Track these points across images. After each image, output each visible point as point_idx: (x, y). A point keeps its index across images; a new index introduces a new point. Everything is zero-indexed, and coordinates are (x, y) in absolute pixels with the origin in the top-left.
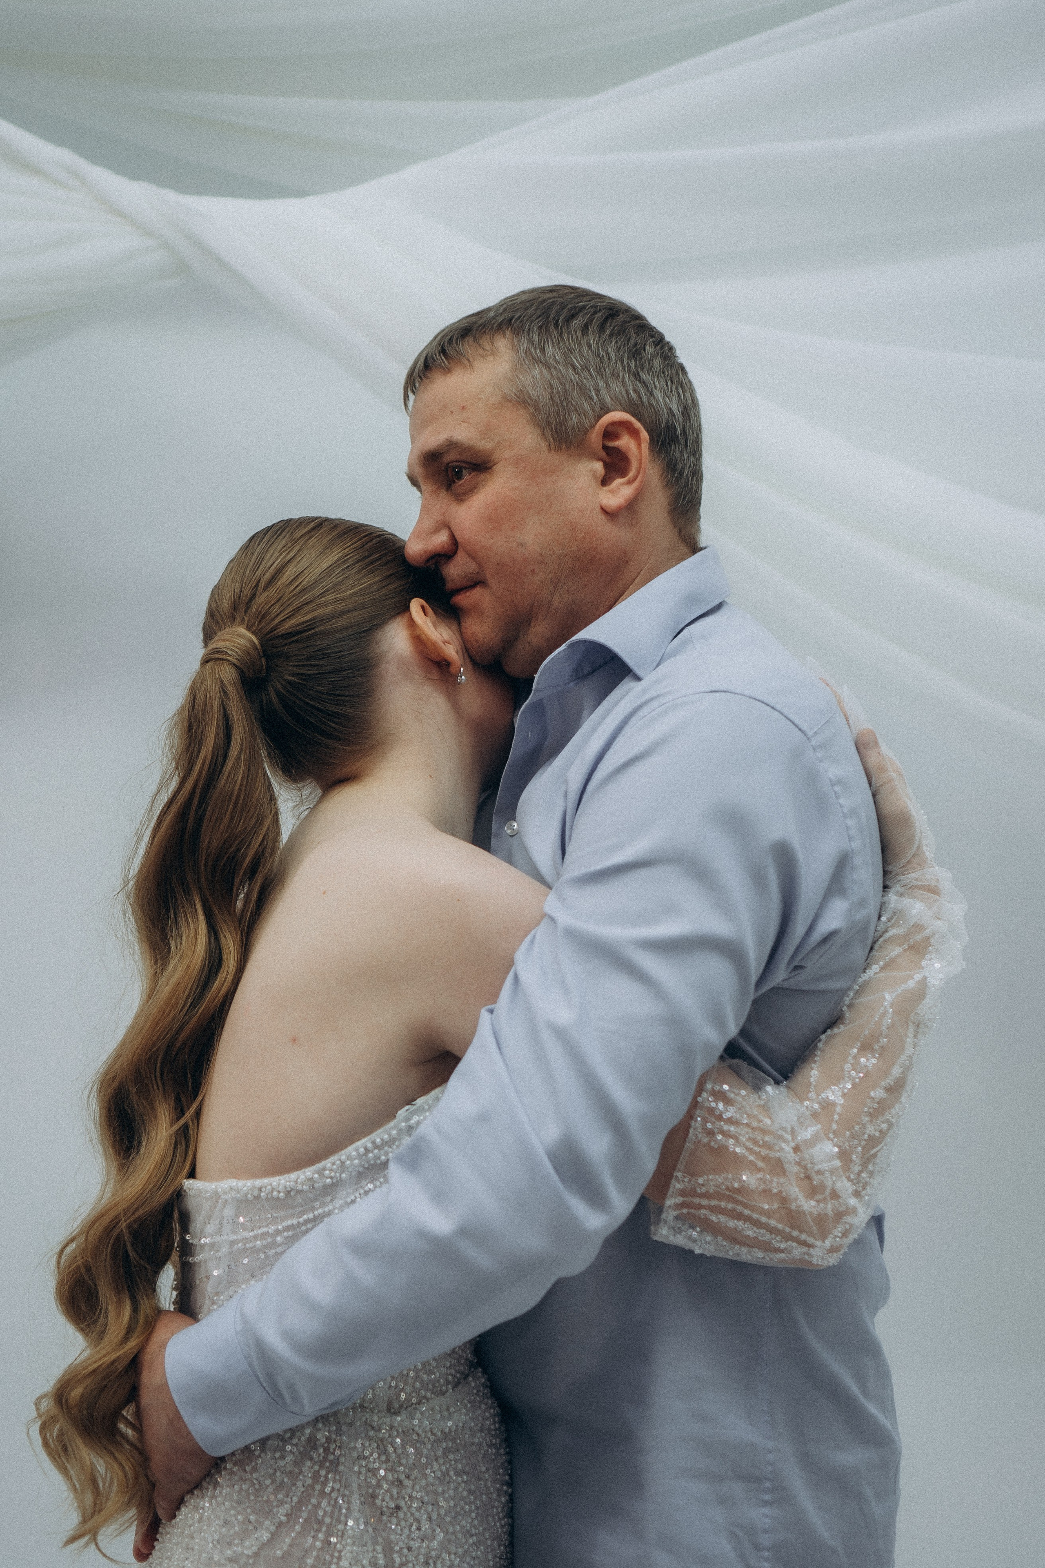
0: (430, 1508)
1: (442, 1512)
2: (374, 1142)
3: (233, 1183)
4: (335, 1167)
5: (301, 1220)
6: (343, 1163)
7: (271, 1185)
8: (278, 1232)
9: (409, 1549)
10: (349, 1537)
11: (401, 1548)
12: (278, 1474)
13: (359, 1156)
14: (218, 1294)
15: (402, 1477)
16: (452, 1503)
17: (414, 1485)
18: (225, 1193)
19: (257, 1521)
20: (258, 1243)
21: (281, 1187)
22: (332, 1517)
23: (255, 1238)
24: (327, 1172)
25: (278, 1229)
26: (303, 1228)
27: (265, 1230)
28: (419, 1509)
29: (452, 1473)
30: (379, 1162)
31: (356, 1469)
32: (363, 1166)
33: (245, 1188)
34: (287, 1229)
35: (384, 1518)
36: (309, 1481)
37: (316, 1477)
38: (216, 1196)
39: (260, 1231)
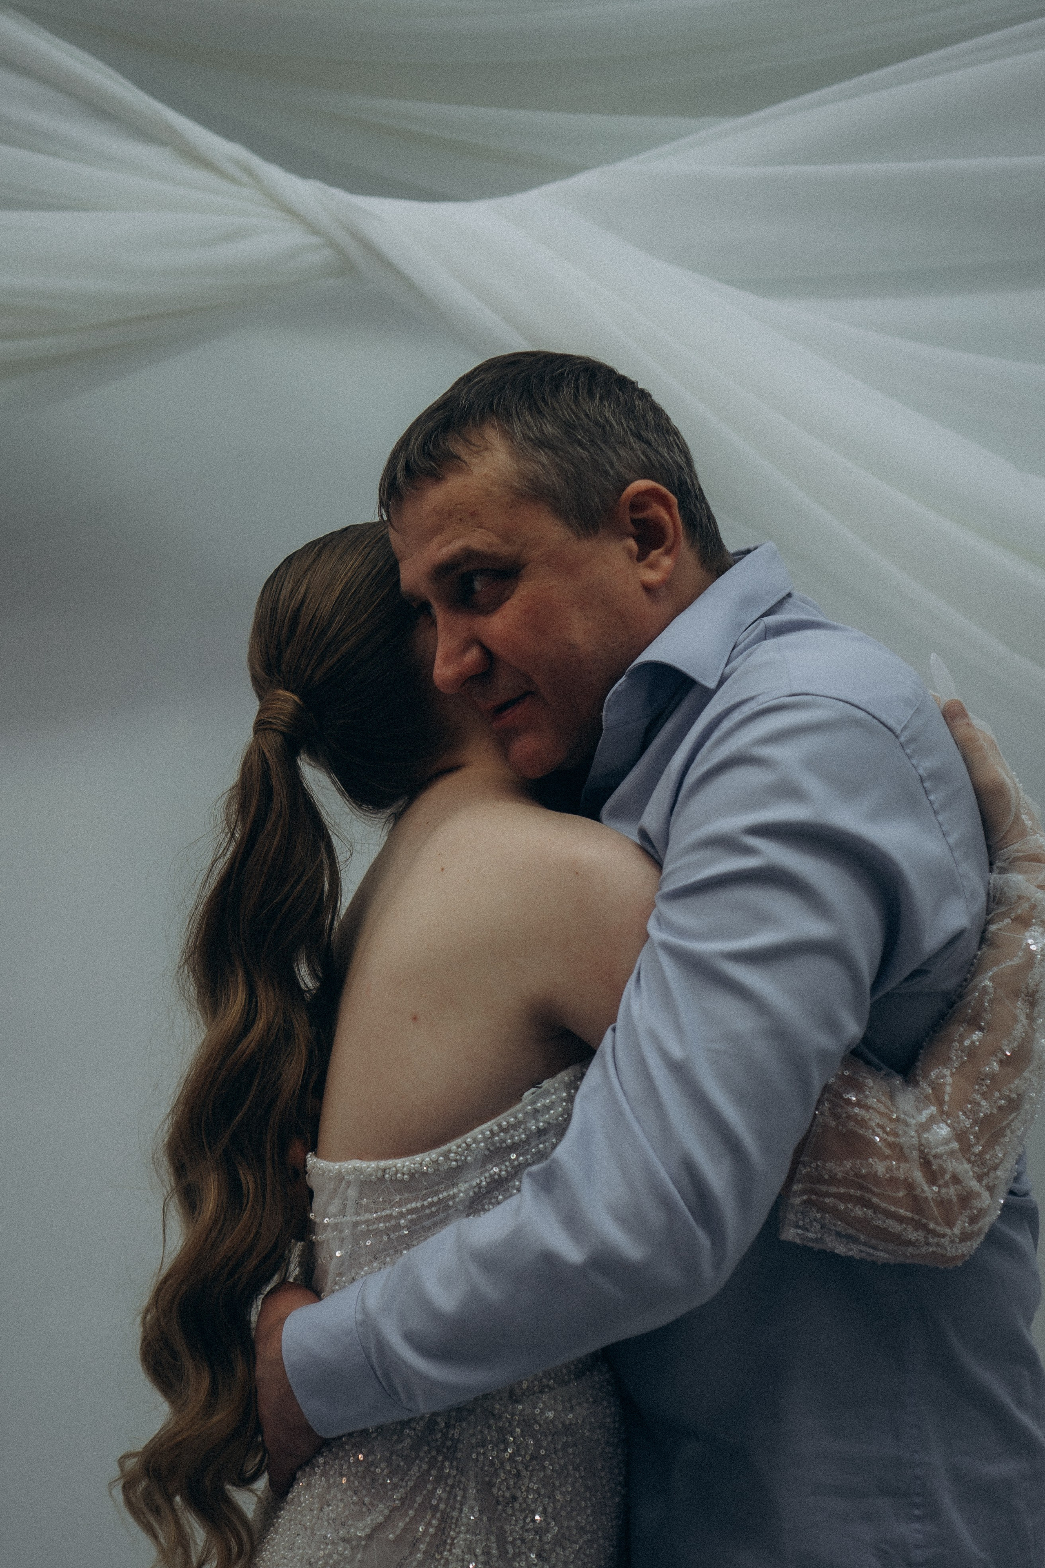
0: (546, 1501)
1: (558, 1506)
2: (500, 1126)
3: (357, 1163)
4: (460, 1150)
5: (425, 1203)
6: (468, 1146)
7: (395, 1166)
8: (402, 1215)
9: (523, 1540)
10: (463, 1525)
11: (515, 1539)
12: (394, 1458)
13: (485, 1139)
14: (340, 1275)
15: (520, 1467)
16: (568, 1498)
17: (531, 1476)
18: (348, 1174)
19: (371, 1504)
20: (381, 1225)
21: (405, 1169)
22: (447, 1503)
23: (379, 1220)
24: (452, 1155)
25: (402, 1211)
26: (428, 1211)
27: (388, 1212)
28: (535, 1501)
29: (571, 1468)
30: (504, 1145)
31: (474, 1456)
32: (489, 1149)
33: (369, 1169)
34: (411, 1211)
35: (500, 1507)
36: (425, 1467)
37: (432, 1463)
38: (340, 1177)
39: (383, 1213)
